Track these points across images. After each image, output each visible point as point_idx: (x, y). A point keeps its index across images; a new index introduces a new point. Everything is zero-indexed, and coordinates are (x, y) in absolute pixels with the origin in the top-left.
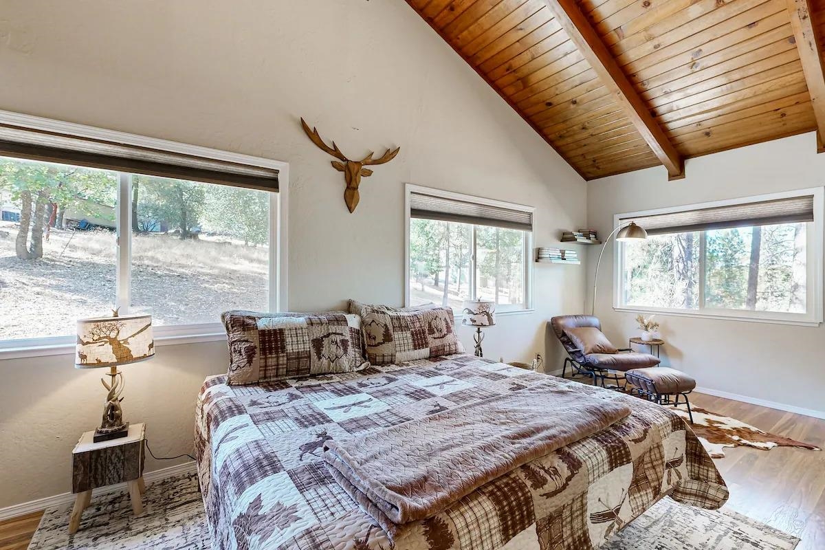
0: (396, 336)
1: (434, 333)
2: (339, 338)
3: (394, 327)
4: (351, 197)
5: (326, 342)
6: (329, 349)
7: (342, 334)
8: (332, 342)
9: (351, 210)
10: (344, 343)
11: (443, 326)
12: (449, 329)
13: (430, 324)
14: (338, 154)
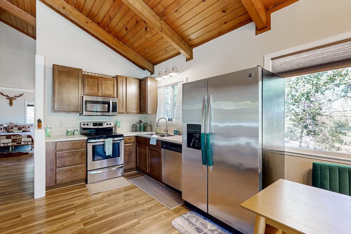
3: (14, 127)
4: (11, 104)
7: (1, 127)
9: (11, 106)
11: (27, 127)
12: (29, 127)
13: (24, 126)
14: (7, 96)
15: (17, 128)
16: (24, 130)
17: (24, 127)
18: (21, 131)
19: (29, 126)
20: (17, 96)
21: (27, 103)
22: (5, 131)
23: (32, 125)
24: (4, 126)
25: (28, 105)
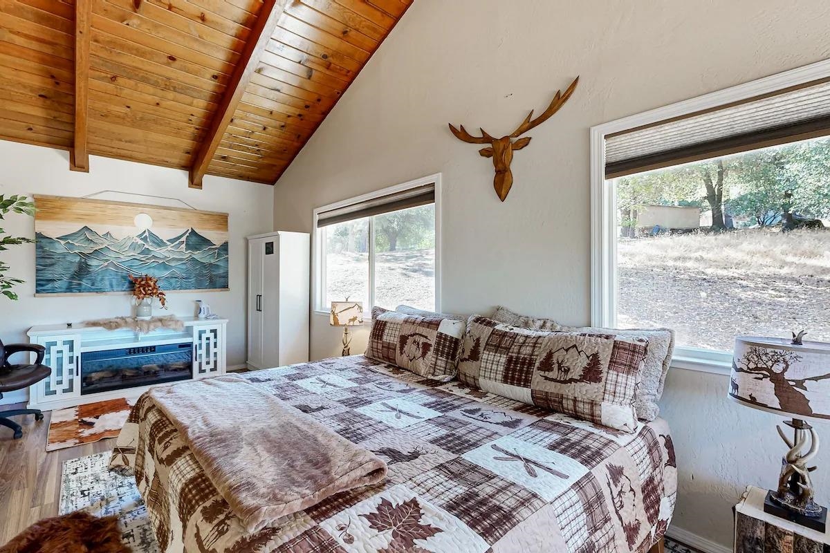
0: (485, 356)
1: (550, 369)
2: (422, 340)
3: (487, 344)
4: (502, 182)
5: (410, 340)
6: (410, 348)
7: (426, 337)
8: (415, 342)
9: (502, 198)
10: (426, 347)
11: (578, 365)
12: (592, 373)
13: (550, 355)
14: (486, 138)
15: (503, 359)
16: (551, 388)
17: (546, 365)
18: (524, 394)
19: (595, 359)
20: (533, 118)
21: (602, 153)
22: (441, 363)
23: (633, 350)
24: (440, 330)
25: (615, 168)
